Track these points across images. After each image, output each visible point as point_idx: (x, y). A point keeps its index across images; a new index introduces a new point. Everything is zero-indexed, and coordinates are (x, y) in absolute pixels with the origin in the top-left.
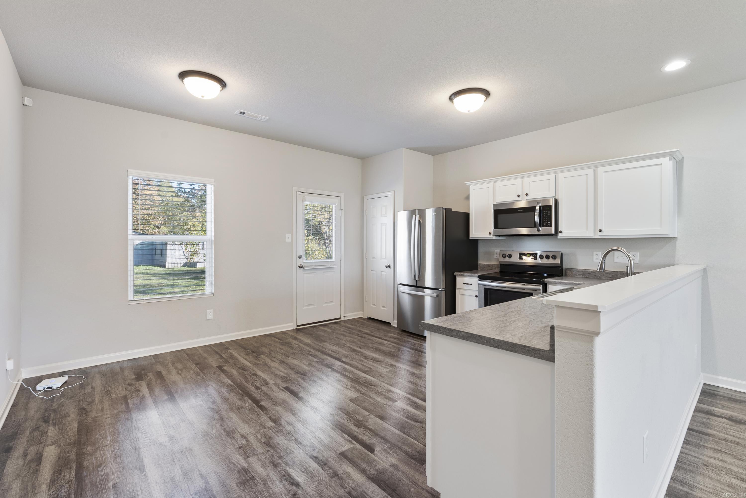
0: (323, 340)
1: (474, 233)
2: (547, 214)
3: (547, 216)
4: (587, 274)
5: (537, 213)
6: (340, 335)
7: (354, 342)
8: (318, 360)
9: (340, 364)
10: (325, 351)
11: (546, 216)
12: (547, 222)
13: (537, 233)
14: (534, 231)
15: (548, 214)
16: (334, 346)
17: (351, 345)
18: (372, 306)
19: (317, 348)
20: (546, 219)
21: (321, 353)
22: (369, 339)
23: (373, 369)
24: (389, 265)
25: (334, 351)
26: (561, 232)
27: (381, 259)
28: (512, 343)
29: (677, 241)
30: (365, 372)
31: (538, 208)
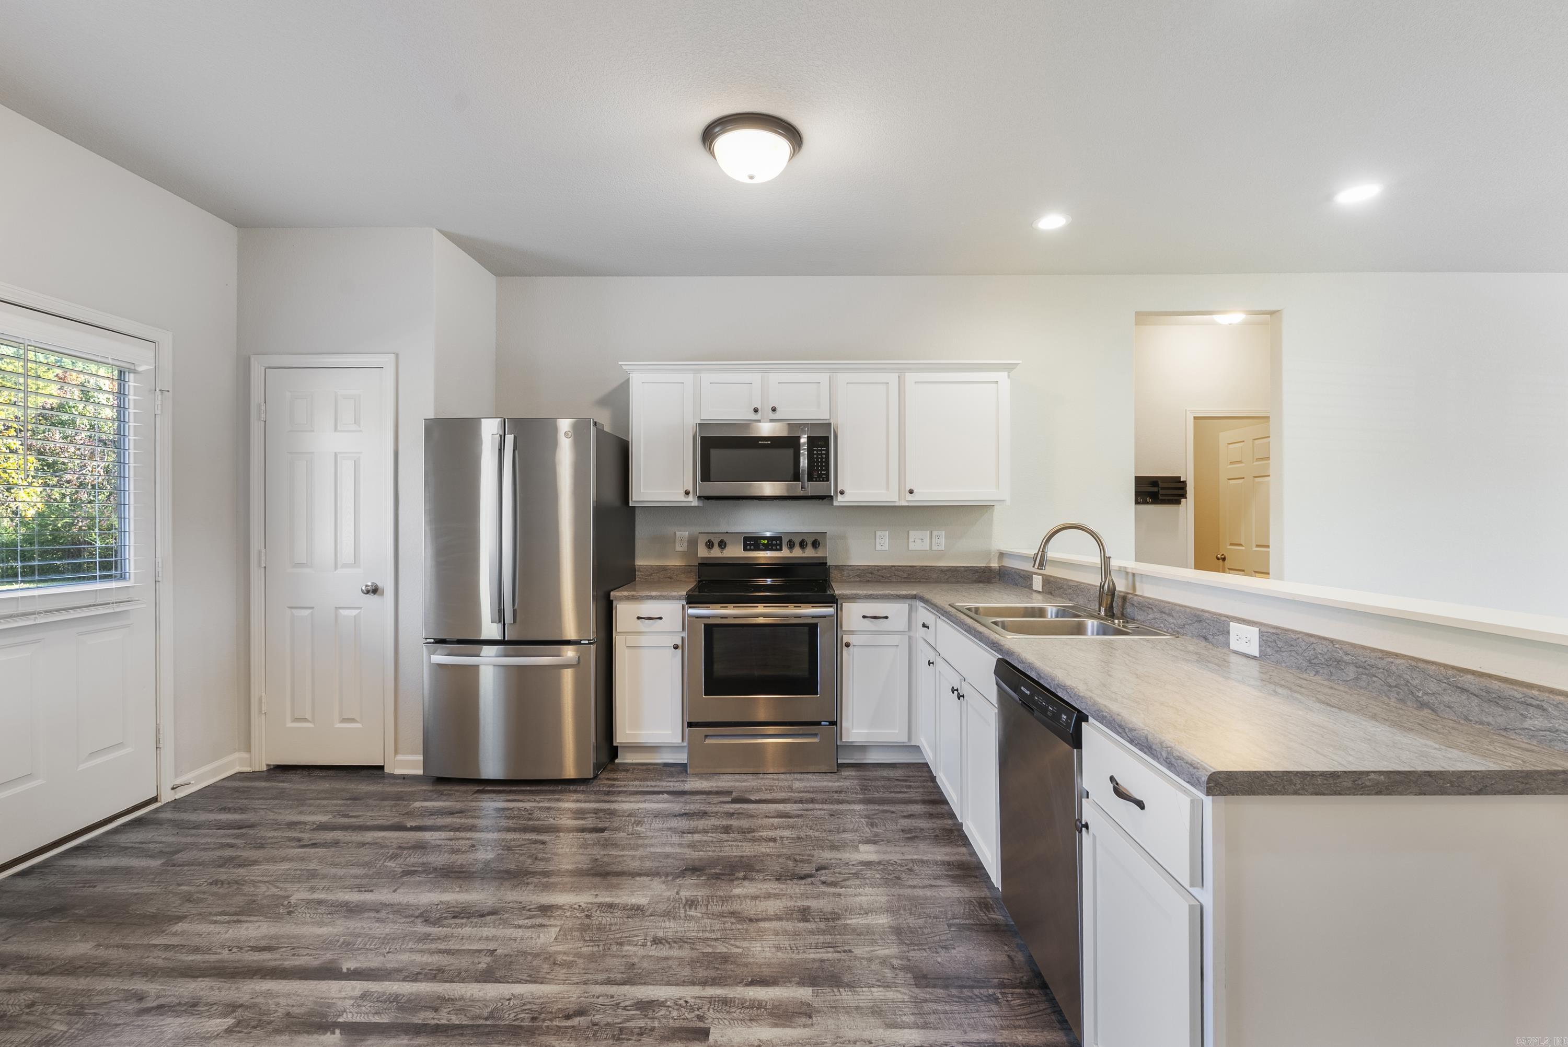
0: (154, 917)
1: (642, 491)
2: (819, 454)
3: (820, 458)
4: (867, 574)
5: (804, 452)
6: (220, 866)
7: (313, 875)
8: (230, 1021)
9: (357, 987)
10: (219, 961)
11: (818, 458)
12: (820, 470)
13: (800, 493)
14: (797, 489)
15: (822, 454)
16: (239, 921)
17: (312, 889)
18: (290, 725)
19: (160, 963)
20: (817, 464)
21: (210, 976)
22: (363, 844)
23: (506, 952)
24: (369, 584)
25: (263, 943)
26: (842, 493)
27: (336, 568)
28: (1522, 772)
29: (993, 511)
30: (487, 976)
31: (804, 440)
